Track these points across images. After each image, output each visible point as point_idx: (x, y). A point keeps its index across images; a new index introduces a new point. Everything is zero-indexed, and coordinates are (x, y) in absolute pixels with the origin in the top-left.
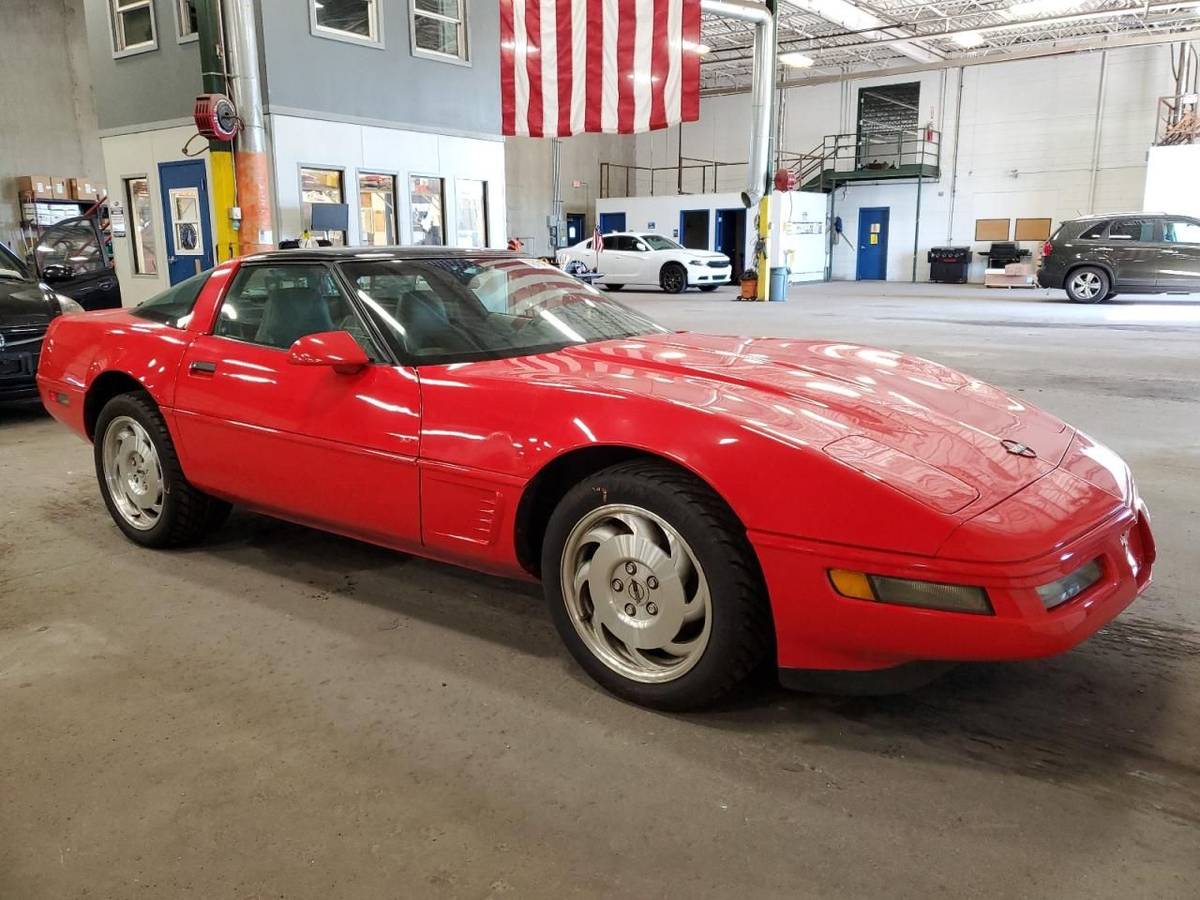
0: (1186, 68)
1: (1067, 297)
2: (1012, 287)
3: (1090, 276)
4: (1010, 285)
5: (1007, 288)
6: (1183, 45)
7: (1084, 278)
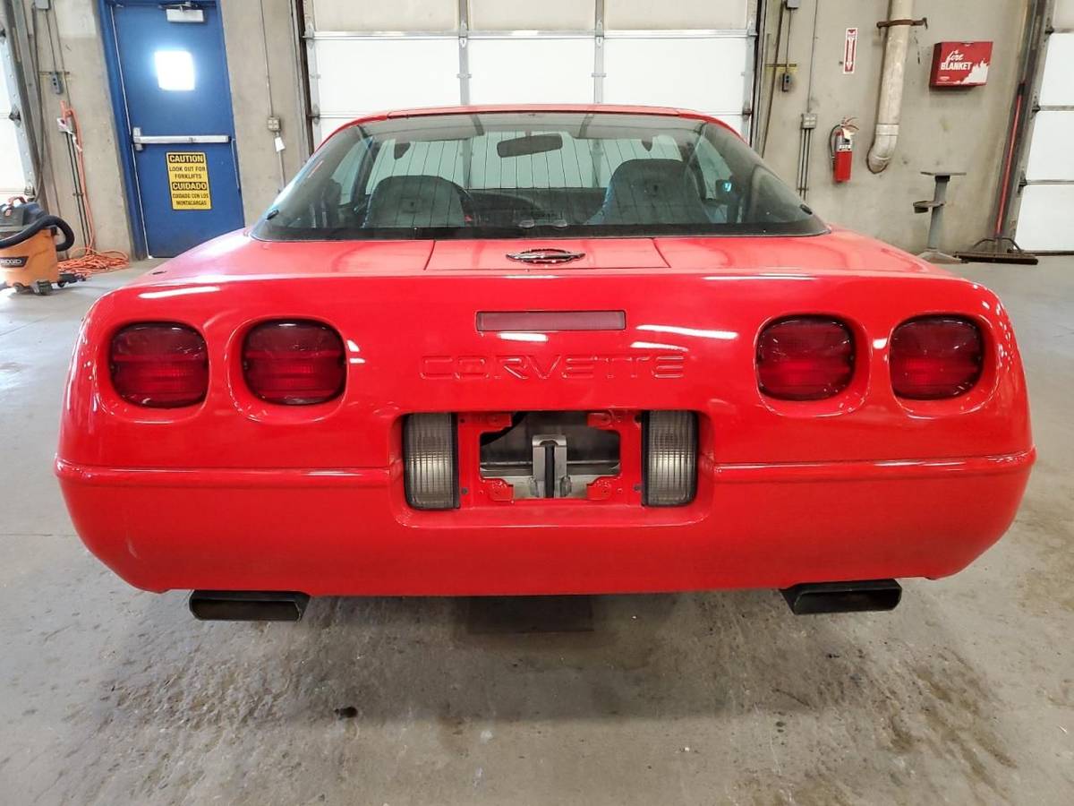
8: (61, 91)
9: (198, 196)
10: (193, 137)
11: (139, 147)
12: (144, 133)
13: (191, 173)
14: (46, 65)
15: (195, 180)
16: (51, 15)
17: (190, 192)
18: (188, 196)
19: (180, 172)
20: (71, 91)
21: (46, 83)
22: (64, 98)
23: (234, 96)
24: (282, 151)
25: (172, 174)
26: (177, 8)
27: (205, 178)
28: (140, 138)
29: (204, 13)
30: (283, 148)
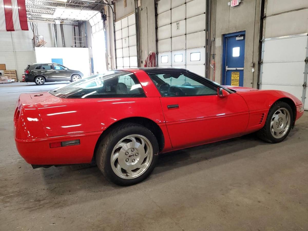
0: (35, 29)
1: (36, 84)
2: (5, 83)
3: (40, 78)
4: (4, 83)
5: (3, 83)
6: (33, 23)
7: (39, 79)
8: (214, 58)
9: (236, 83)
10: (237, 68)
11: (227, 71)
12: (228, 67)
13: (236, 77)
14: (212, 53)
15: (236, 79)
16: (214, 41)
17: (235, 82)
18: (234, 83)
19: (234, 77)
20: (215, 58)
21: (212, 57)
22: (214, 60)
23: (245, 58)
24: (254, 72)
25: (232, 77)
26: (238, 37)
27: (238, 79)
28: (227, 69)
29: (243, 37)
30: (254, 71)
